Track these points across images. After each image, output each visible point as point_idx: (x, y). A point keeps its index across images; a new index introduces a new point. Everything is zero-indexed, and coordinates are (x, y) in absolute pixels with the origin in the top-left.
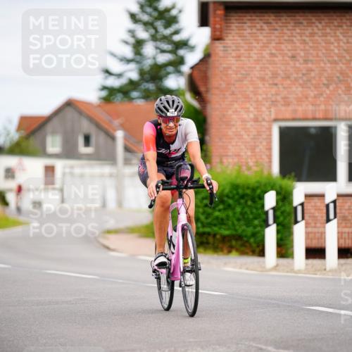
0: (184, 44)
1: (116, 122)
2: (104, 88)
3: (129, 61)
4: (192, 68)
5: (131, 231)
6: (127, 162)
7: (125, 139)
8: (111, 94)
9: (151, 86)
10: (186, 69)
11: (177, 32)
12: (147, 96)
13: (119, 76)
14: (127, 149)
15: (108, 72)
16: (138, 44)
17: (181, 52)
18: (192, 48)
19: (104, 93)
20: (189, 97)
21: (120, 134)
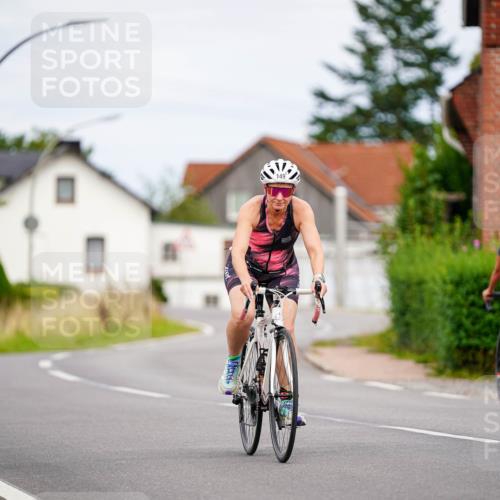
0: (442, 54)
1: (335, 174)
2: (318, 120)
3: (355, 79)
4: (453, 91)
5: (355, 342)
6: (352, 236)
7: (349, 199)
8: (328, 130)
9: (390, 118)
10: (444, 92)
12: (383, 133)
13: (341, 102)
14: (352, 216)
15: (322, 96)
16: (370, 54)
17: (437, 66)
18: (455, 61)
19: (317, 129)
20: (447, 135)
21: (341, 193)
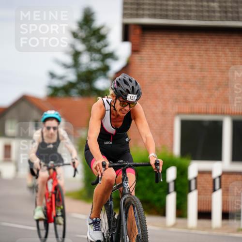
0: (111, 55)
2: (50, 87)
11: (106, 46)
12: (82, 93)
13: (61, 78)
15: (53, 75)
16: (76, 55)
19: (50, 91)
